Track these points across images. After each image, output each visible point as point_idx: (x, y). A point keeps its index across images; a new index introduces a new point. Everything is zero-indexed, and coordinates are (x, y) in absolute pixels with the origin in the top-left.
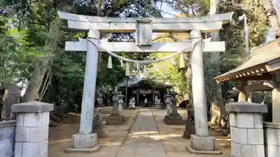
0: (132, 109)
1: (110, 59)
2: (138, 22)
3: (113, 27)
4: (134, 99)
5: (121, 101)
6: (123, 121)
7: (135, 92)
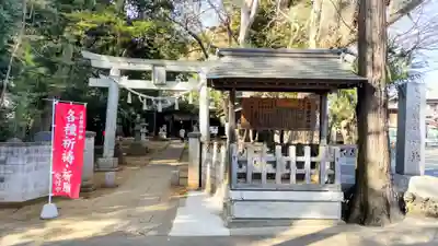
0: (164, 140)
1: (129, 96)
2: (154, 65)
3: (132, 67)
4: (165, 127)
5: (144, 130)
6: (146, 152)
7: (166, 118)
